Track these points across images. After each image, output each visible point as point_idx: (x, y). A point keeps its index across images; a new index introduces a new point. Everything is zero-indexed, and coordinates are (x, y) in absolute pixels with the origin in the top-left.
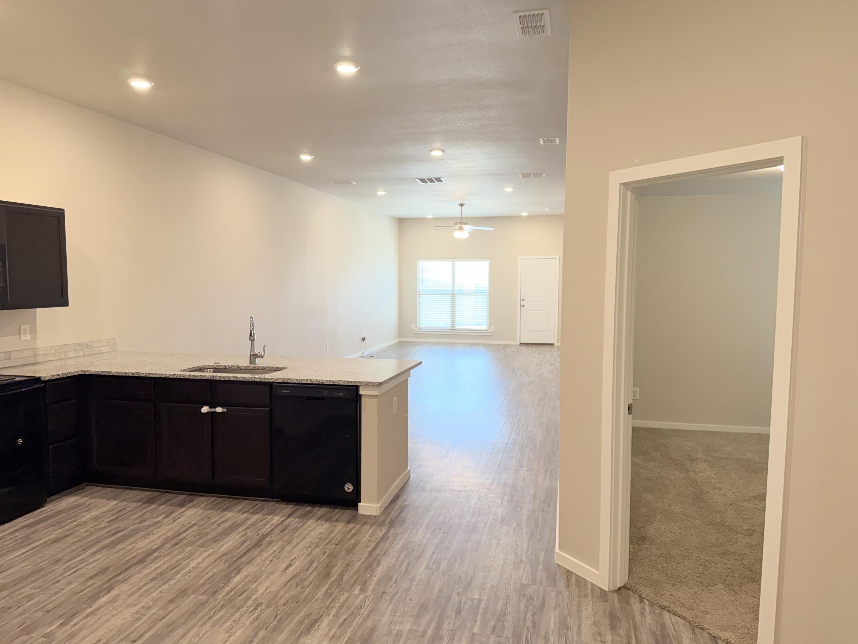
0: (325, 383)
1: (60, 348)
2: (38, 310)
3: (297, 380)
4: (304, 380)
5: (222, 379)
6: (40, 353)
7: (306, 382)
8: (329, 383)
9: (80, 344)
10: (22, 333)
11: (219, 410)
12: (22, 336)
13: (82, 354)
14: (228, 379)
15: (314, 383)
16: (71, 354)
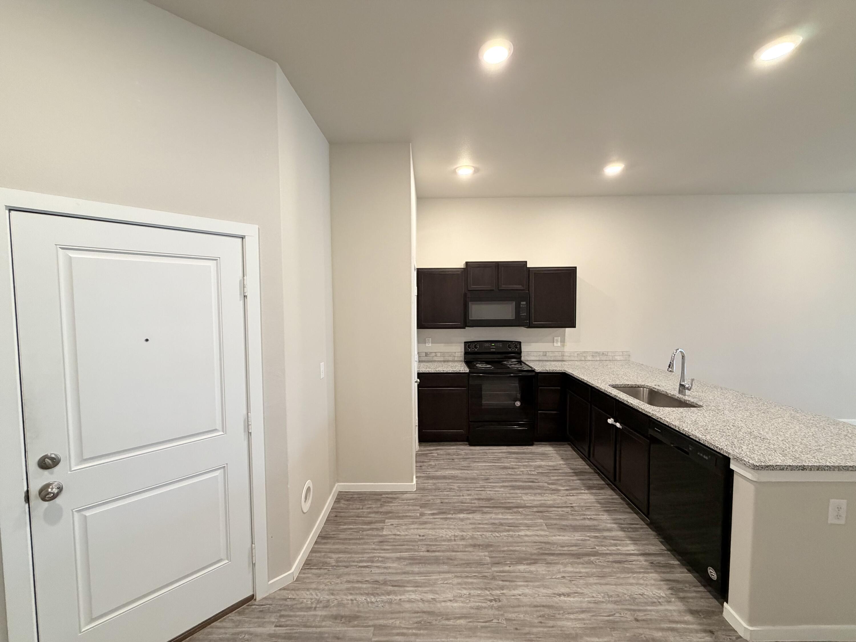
0: (690, 437)
1: (581, 353)
2: (567, 329)
3: (667, 422)
4: (673, 425)
5: (620, 400)
6: (566, 354)
7: (674, 428)
8: (695, 439)
9: (596, 352)
10: (555, 341)
11: (618, 425)
12: (555, 343)
13: (598, 359)
14: (623, 401)
15: (681, 432)
16: (589, 358)
